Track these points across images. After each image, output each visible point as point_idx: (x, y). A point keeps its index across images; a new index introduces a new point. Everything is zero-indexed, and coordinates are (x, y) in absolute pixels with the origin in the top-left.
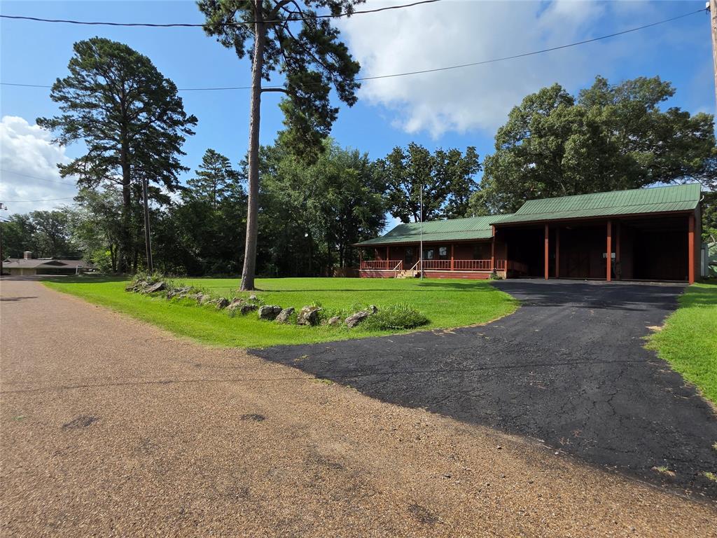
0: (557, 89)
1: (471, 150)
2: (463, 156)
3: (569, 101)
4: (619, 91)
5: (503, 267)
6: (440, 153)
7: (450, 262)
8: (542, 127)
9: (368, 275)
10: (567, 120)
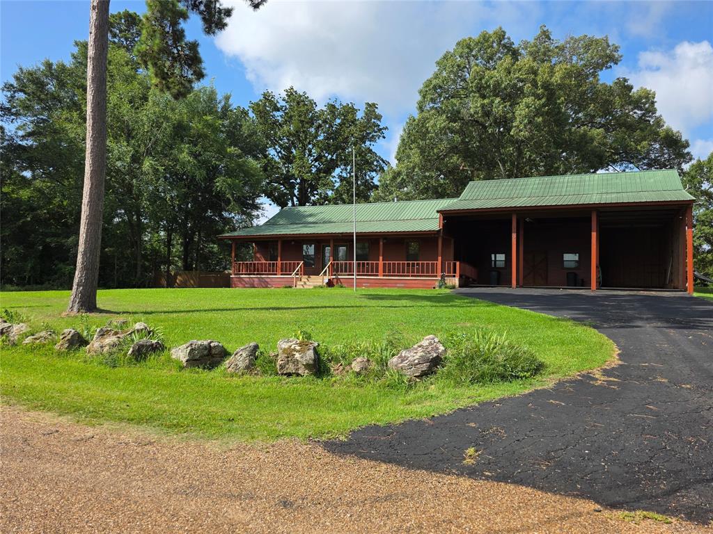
0: (501, 35)
1: (371, 107)
2: (360, 115)
3: (515, 54)
4: (562, 49)
5: (455, 272)
6: (332, 108)
7: (377, 264)
8: (486, 83)
9: (246, 285)
10: (518, 77)
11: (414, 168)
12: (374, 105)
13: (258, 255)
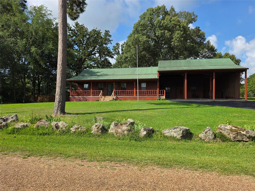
0: (164, 8)
2: (102, 35)
7: (133, 91)
8: (162, 25)
9: (77, 100)
10: (174, 23)
11: (132, 55)
12: (108, 31)
13: (79, 88)
